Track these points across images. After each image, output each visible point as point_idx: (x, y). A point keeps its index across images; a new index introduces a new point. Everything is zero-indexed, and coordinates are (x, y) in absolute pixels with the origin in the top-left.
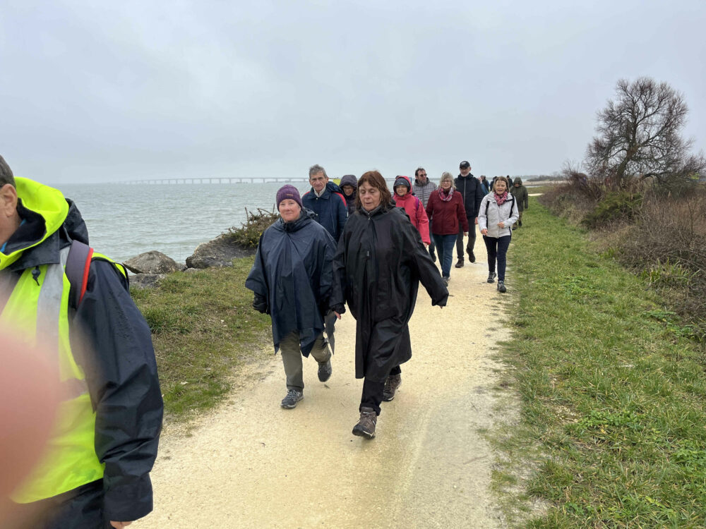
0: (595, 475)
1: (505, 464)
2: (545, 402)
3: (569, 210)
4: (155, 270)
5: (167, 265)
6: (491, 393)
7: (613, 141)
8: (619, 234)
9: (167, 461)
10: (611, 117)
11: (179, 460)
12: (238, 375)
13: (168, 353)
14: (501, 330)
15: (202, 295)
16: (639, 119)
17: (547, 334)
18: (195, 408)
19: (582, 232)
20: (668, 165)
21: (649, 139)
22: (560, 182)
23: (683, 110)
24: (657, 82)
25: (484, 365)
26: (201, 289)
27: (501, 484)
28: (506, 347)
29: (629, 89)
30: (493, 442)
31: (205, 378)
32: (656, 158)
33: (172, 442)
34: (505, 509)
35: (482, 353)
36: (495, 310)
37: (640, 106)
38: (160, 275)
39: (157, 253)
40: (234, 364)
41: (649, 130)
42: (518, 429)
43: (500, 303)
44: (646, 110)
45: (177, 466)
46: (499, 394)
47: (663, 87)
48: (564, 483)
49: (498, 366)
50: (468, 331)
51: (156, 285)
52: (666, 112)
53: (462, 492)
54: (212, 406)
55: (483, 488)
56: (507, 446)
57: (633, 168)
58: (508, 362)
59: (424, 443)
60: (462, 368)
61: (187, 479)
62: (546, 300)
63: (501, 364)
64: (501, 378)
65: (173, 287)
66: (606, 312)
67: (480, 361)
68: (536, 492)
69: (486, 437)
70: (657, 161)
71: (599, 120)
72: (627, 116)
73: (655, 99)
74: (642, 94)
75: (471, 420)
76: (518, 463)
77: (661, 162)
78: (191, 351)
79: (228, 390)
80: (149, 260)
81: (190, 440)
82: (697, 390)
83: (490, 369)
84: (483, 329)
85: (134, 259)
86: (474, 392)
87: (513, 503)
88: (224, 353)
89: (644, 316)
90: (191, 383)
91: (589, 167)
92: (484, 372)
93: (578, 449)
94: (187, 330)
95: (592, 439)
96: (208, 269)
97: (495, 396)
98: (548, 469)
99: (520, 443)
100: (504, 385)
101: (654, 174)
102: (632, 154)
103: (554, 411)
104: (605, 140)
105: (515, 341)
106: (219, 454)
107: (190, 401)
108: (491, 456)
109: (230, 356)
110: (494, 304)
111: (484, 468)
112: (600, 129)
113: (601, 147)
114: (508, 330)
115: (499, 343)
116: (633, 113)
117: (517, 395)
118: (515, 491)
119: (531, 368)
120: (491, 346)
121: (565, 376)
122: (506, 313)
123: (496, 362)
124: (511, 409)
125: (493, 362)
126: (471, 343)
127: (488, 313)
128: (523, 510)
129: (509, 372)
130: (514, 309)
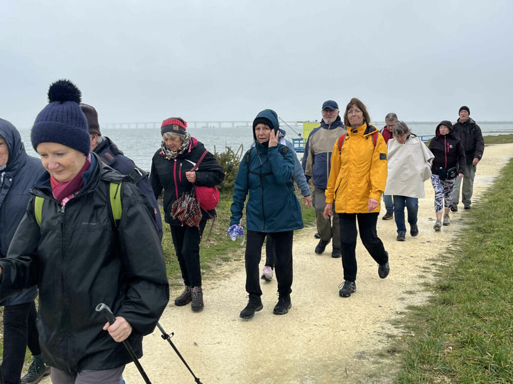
2: (426, 370)
14: (419, 294)
25: (380, 330)
28: (416, 312)
35: (383, 317)
36: (424, 272)
43: (435, 265)
46: (382, 360)
49: (395, 332)
58: (409, 328)
60: (353, 332)
62: (487, 262)
63: (400, 330)
64: (392, 344)
67: (378, 325)
83: (385, 334)
84: (400, 291)
86: (354, 357)
92: (376, 337)
97: (374, 363)
100: (392, 351)
103: (432, 381)
105: (429, 306)
110: (428, 266)
114: (429, 294)
115: (410, 307)
117: (401, 363)
119: (429, 335)
120: (399, 310)
121: (463, 344)
122: (436, 275)
123: (395, 327)
124: (386, 376)
125: (392, 328)
126: (377, 307)
127: (415, 275)
129: (404, 338)
130: (447, 273)
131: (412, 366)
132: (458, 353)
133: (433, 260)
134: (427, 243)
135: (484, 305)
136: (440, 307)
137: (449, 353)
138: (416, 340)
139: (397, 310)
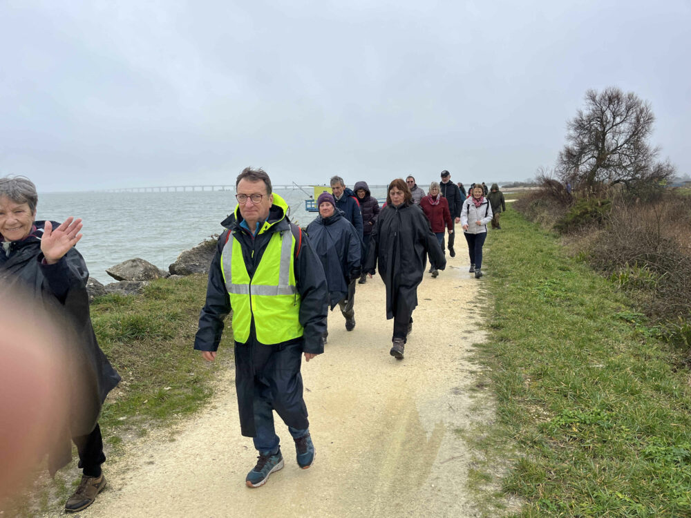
0: (568, 472)
1: (481, 462)
2: (520, 402)
3: (542, 215)
4: (139, 277)
5: (150, 273)
6: (466, 394)
7: (583, 150)
8: (590, 238)
9: (151, 466)
10: (580, 126)
11: (162, 465)
12: (221, 380)
13: (152, 359)
14: (477, 333)
15: (185, 301)
16: (608, 128)
17: (521, 337)
18: (179, 412)
19: (555, 237)
20: (636, 172)
21: (618, 147)
22: (533, 188)
23: (650, 119)
24: (625, 93)
25: (460, 367)
26: (184, 296)
27: (477, 483)
28: (482, 349)
29: (597, 98)
30: (470, 441)
31: (188, 383)
32: (624, 165)
33: (156, 447)
34: (481, 506)
35: (458, 355)
36: (471, 313)
37: (609, 114)
38: (144, 283)
39: (140, 261)
40: (217, 369)
41: (617, 138)
42: (494, 428)
43: (476, 306)
44: (614, 118)
45: (161, 470)
46: (476, 395)
47: (630, 97)
48: (537, 480)
49: (474, 368)
50: (445, 334)
51: (140, 292)
52: (633, 121)
53: (439, 491)
54: (195, 411)
55: (460, 486)
56: (483, 445)
57: (603, 175)
58: (484, 364)
59: (403, 444)
60: (439, 370)
61: (169, 483)
62: (520, 303)
63: (477, 365)
64: (477, 379)
65: (156, 294)
66: (578, 314)
67: (457, 363)
68: (511, 490)
69: (463, 437)
70: (625, 168)
71: (569, 129)
72: (596, 125)
73: (623, 108)
74: (610, 104)
75: (448, 421)
76: (494, 461)
77: (629, 169)
78: (174, 356)
79: (211, 395)
80: (132, 267)
81: (173, 445)
82: (665, 388)
83: (467, 370)
84: (460, 331)
85: (117, 267)
86: (451, 393)
87: (488, 500)
89: (613, 318)
90: (174, 388)
91: (560, 174)
92: (461, 373)
93: (551, 447)
94: (170, 336)
95: (564, 437)
96: (191, 276)
97: (471, 397)
98: (523, 467)
99: (495, 442)
100: (480, 386)
101: (623, 181)
102: (602, 162)
103: (528, 411)
104: (576, 148)
105: (491, 343)
106: (201, 459)
107: (173, 406)
108: (468, 456)
110: (471, 308)
111: (461, 468)
112: (570, 137)
113: (572, 155)
114: (484, 332)
115: (475, 345)
116: (602, 121)
117: (493, 396)
118: (491, 488)
119: (505, 369)
121: (538, 376)
122: (482, 315)
123: (472, 364)
124: (486, 409)
125: (470, 364)
126: (448, 346)
127: (464, 316)
128: (499, 507)
129: (484, 373)
130: (489, 312)
131: (506, 398)
132: (536, 384)
133: (472, 302)
134: (461, 289)
136: (501, 344)
137: (529, 385)
138: (497, 374)
139: (467, 348)
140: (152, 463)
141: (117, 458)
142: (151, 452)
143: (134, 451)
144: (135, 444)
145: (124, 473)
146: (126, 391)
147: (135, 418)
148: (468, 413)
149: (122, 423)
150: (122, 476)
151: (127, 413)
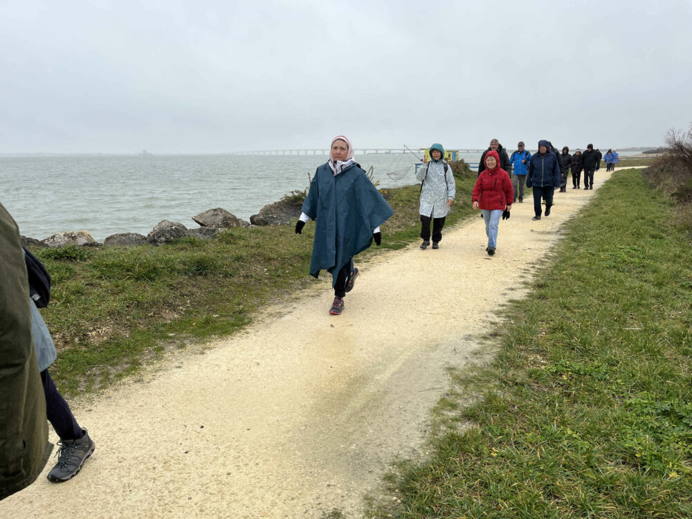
0: (531, 408)
1: (455, 394)
2: (522, 350)
4: (218, 225)
11: (187, 369)
12: (262, 313)
14: (520, 290)
15: (252, 247)
17: (562, 295)
18: (217, 334)
19: (672, 205)
25: (485, 318)
27: (442, 409)
28: (516, 304)
30: (456, 378)
31: (234, 313)
33: (188, 357)
34: (435, 426)
35: (488, 308)
36: (525, 273)
39: (221, 210)
40: (262, 304)
42: (485, 370)
43: (534, 267)
45: (184, 373)
46: (485, 342)
49: (497, 320)
50: (487, 289)
53: (405, 411)
54: (229, 334)
55: (426, 409)
56: (465, 382)
58: (509, 317)
59: (393, 375)
60: (462, 319)
61: (187, 382)
63: (502, 319)
64: (495, 329)
65: (229, 239)
66: (646, 281)
67: (483, 315)
68: (469, 416)
69: (451, 374)
75: (446, 360)
76: (468, 394)
78: (230, 291)
79: (248, 323)
80: (213, 215)
83: (489, 321)
84: (503, 288)
85: (201, 215)
86: (462, 339)
87: (444, 422)
88: (257, 295)
89: (683, 286)
90: (222, 316)
92: (481, 324)
93: (533, 390)
94: (231, 275)
95: (552, 383)
97: (478, 343)
98: (491, 399)
99: (480, 380)
100: (494, 335)
103: (526, 358)
105: (527, 300)
106: (219, 368)
107: (215, 329)
108: (447, 388)
109: (262, 298)
110: (528, 268)
111: (435, 397)
114: (528, 291)
115: (511, 301)
117: (501, 344)
118: (452, 414)
119: (526, 322)
120: (501, 303)
121: (554, 330)
122: (534, 275)
123: (497, 316)
124: (488, 354)
125: (495, 317)
126: (483, 300)
127: (517, 275)
128: (450, 428)
129: (504, 325)
130: (544, 274)
131: (510, 347)
132: (549, 336)
133: (533, 263)
134: (529, 251)
135: (574, 300)
136: (536, 301)
137: (542, 337)
138: (515, 326)
140: (180, 367)
141: (155, 362)
142: (182, 360)
143: (170, 358)
144: (173, 353)
145: (156, 372)
146: (181, 314)
147: (181, 335)
148: (467, 356)
149: (171, 337)
150: (154, 374)
151: (176, 331)
